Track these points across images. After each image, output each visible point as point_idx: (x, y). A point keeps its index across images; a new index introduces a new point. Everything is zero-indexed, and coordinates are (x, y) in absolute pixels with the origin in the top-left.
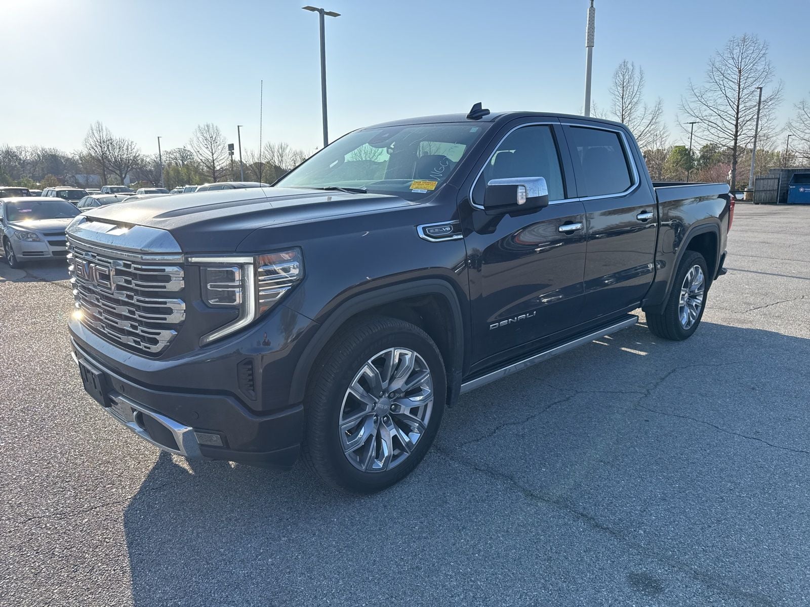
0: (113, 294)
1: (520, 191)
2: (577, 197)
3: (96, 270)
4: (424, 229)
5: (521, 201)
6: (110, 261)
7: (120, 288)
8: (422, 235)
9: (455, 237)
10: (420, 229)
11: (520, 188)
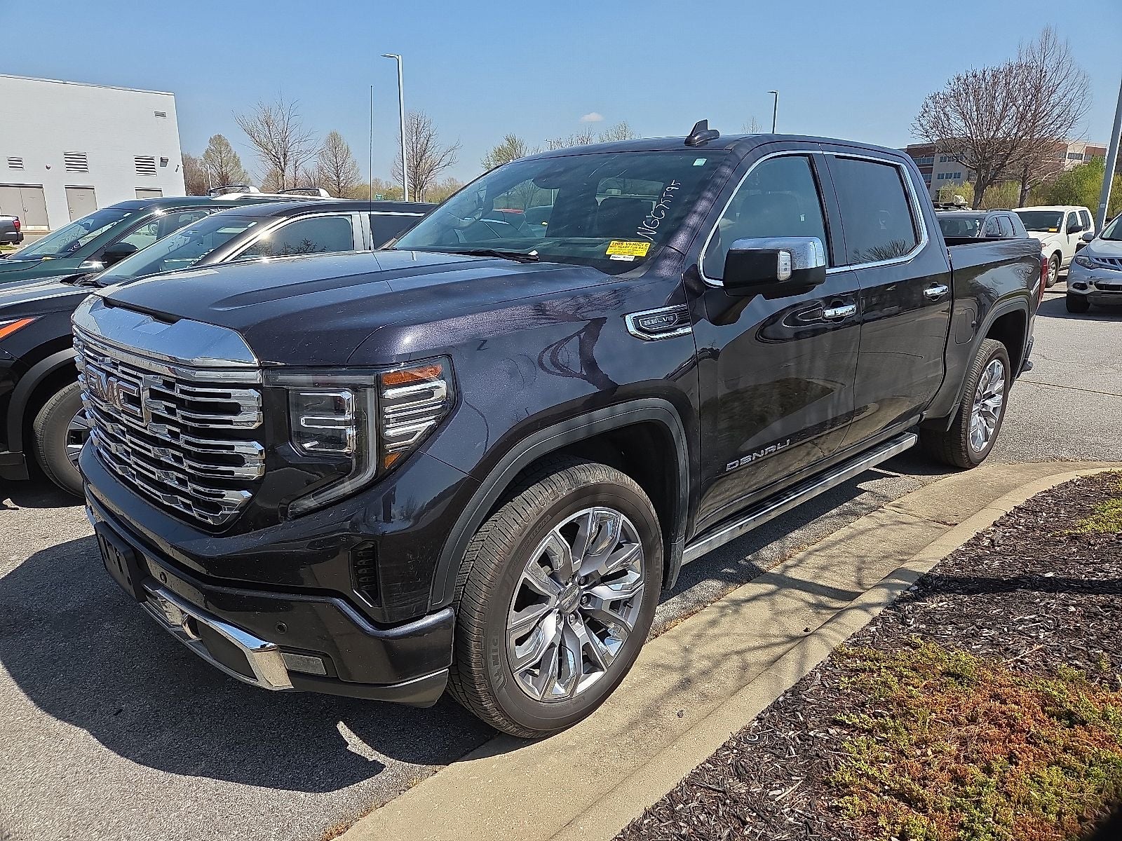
0: (146, 428)
1: (784, 258)
2: (848, 265)
3: (119, 387)
4: (636, 320)
5: (784, 273)
6: (140, 375)
7: (158, 419)
8: (632, 329)
9: (681, 331)
10: (629, 319)
11: (781, 252)
